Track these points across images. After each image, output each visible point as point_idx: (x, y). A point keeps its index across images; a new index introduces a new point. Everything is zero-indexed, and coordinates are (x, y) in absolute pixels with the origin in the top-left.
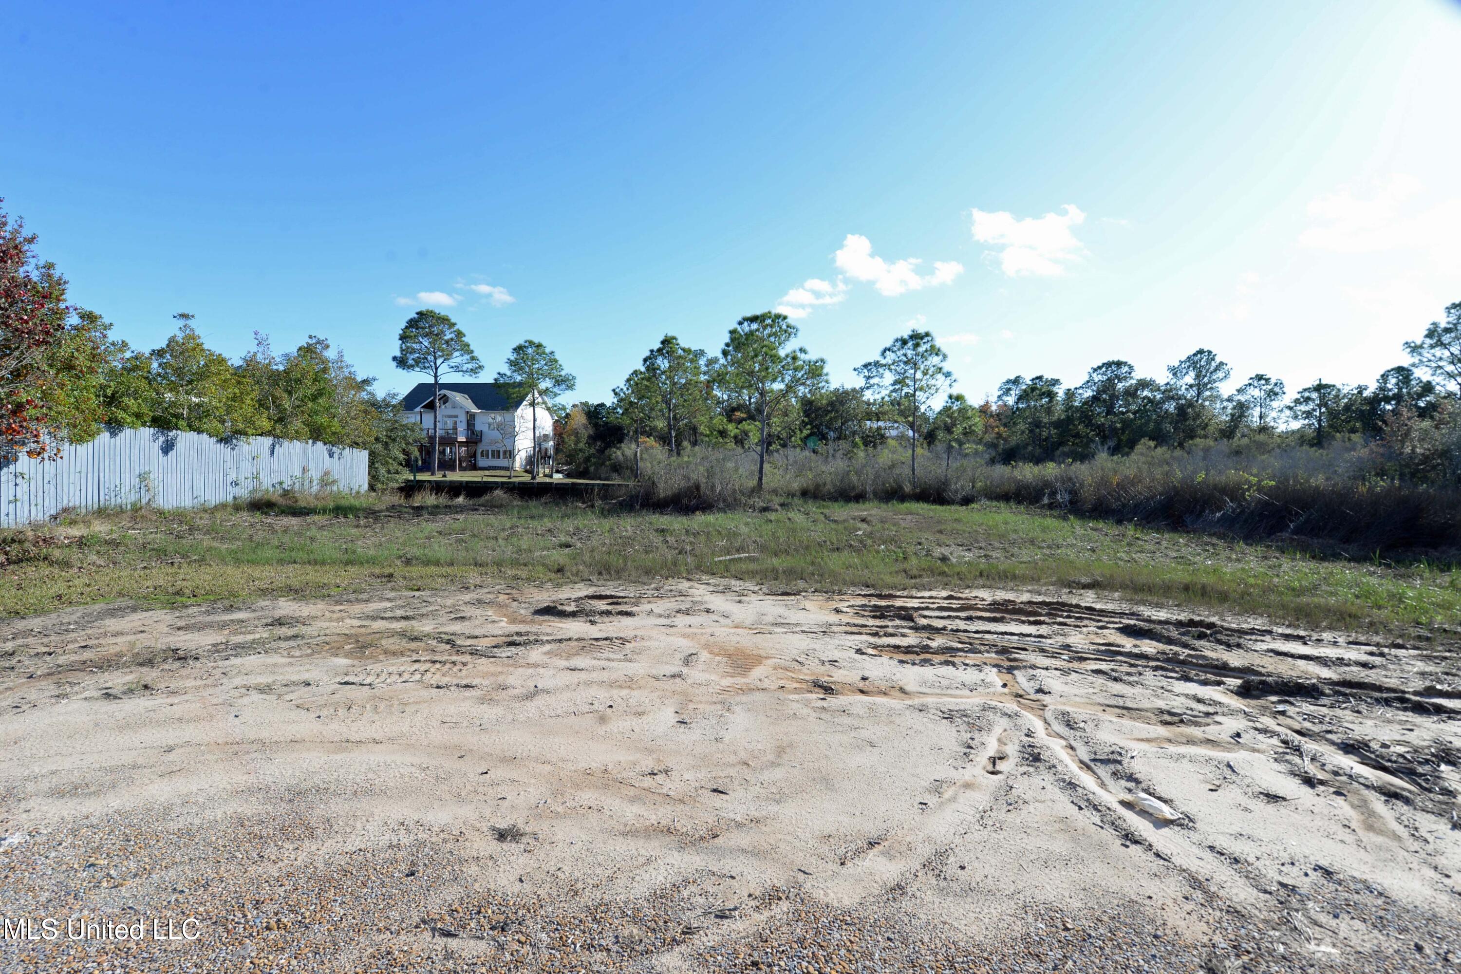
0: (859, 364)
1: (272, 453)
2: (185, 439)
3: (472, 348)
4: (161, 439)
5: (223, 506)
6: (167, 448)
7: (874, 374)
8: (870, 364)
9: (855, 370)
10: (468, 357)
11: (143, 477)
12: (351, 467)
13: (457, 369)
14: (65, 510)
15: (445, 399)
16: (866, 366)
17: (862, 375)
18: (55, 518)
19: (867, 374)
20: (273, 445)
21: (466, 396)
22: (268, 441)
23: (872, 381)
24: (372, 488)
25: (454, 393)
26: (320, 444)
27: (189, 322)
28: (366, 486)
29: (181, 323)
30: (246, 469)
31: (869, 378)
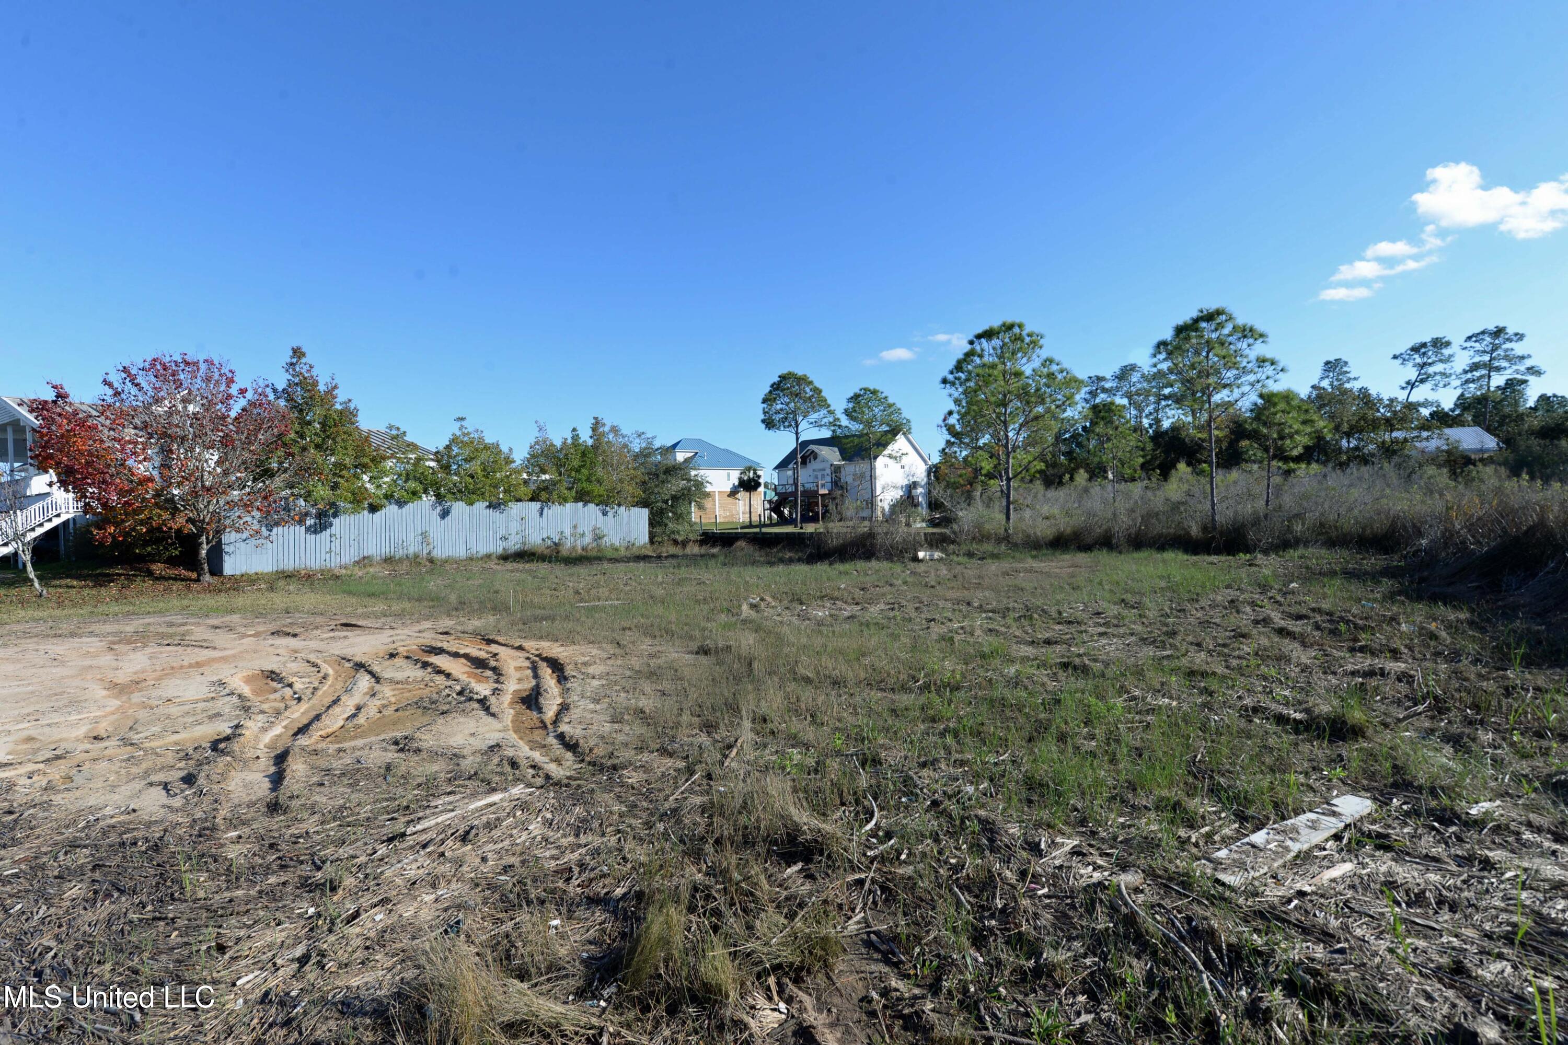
0: (1403, 347)
1: (541, 514)
2: (459, 508)
3: (829, 402)
4: (439, 508)
5: (488, 556)
6: (445, 514)
7: (1433, 358)
8: (1424, 345)
9: (1395, 357)
10: (825, 412)
11: (424, 535)
12: (628, 523)
13: (818, 424)
14: (364, 558)
15: (815, 455)
16: (1415, 349)
17: (1410, 364)
18: (358, 562)
19: (1419, 360)
20: (542, 509)
21: (836, 449)
22: (536, 505)
23: (1431, 370)
24: (652, 541)
25: (821, 447)
26: (592, 506)
27: (463, 423)
28: (646, 539)
29: (458, 424)
30: (514, 526)
31: (1423, 365)
